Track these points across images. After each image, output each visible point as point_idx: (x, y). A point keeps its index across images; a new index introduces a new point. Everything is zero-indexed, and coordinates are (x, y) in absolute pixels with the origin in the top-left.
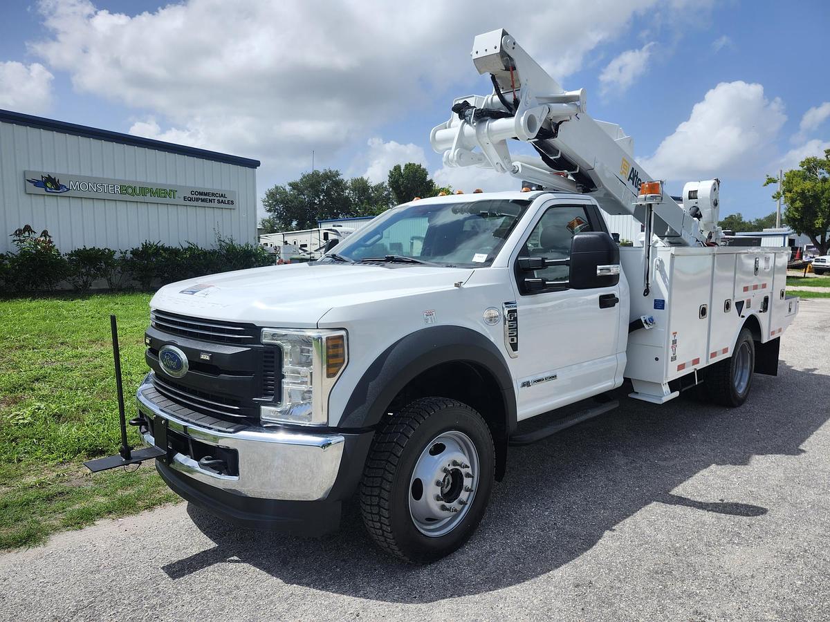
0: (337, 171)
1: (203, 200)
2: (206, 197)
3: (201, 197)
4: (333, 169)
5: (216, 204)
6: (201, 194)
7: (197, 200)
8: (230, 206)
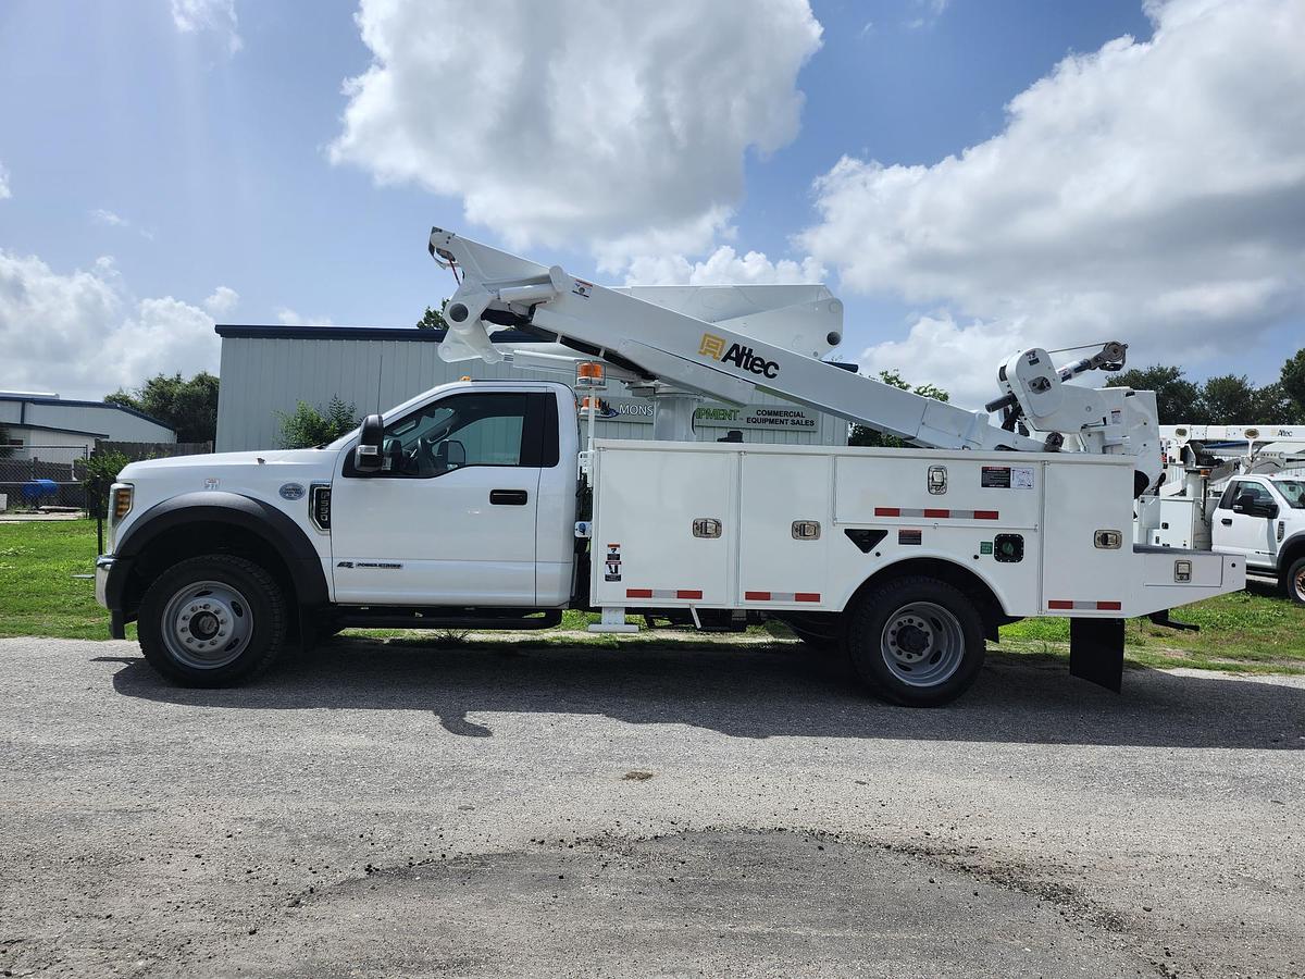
0: (1174, 369)
1: (772, 422)
2: (775, 417)
3: (769, 417)
4: (1167, 365)
5: (789, 426)
6: (770, 413)
7: (765, 421)
8: (809, 428)
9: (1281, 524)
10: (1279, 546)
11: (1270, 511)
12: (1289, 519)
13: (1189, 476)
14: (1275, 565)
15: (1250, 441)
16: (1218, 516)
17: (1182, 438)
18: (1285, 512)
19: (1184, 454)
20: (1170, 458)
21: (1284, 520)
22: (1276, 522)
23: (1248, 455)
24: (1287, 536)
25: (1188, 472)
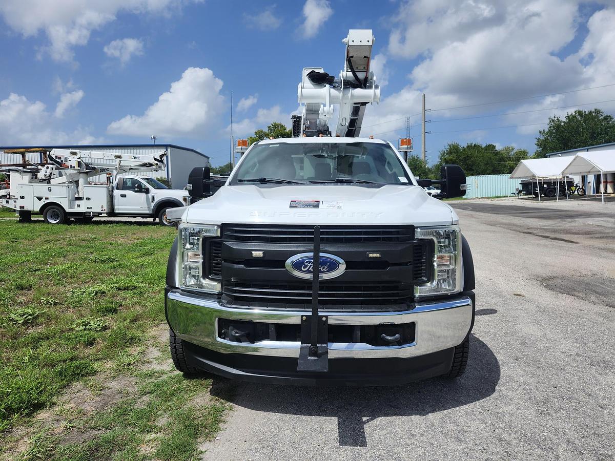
9: (153, 197)
10: (153, 205)
11: (147, 191)
12: (156, 194)
13: (81, 174)
14: (151, 212)
15: (118, 160)
16: (117, 193)
17: (74, 156)
18: (153, 191)
19: (79, 164)
20: (71, 166)
21: (153, 195)
22: (150, 195)
23: (118, 166)
24: (156, 200)
25: (80, 173)
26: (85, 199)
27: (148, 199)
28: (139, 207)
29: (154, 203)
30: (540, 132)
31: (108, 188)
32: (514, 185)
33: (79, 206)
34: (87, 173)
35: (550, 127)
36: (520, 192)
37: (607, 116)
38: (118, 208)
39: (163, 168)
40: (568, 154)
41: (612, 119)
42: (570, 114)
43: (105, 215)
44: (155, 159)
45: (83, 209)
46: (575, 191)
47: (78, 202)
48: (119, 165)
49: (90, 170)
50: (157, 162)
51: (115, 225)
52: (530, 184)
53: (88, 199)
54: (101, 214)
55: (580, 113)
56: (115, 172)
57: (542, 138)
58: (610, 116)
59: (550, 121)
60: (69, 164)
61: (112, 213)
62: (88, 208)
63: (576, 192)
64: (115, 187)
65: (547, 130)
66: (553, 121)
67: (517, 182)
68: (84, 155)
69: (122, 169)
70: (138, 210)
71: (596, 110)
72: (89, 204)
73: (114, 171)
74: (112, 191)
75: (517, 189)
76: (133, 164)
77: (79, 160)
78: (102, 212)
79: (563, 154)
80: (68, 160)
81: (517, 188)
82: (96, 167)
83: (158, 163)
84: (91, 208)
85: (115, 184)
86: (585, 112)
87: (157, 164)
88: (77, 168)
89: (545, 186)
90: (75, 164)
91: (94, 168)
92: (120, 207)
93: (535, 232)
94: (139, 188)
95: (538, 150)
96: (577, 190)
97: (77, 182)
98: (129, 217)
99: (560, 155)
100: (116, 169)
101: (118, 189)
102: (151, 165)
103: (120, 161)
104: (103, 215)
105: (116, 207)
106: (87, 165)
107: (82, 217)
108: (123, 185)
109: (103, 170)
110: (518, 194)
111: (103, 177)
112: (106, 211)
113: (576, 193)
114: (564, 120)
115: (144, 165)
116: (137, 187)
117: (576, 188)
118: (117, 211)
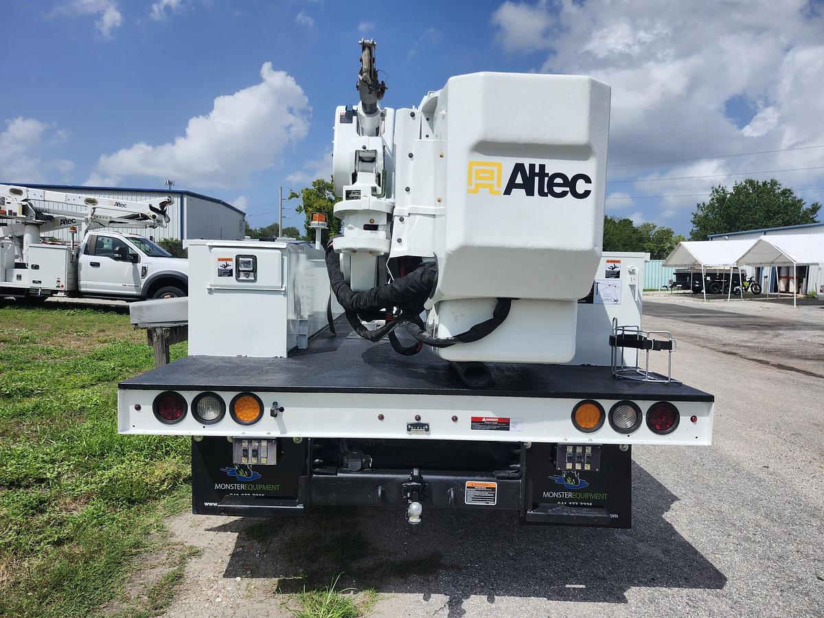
9: (144, 269)
10: (143, 281)
11: (135, 259)
12: (150, 264)
13: (28, 227)
14: (139, 293)
15: (90, 206)
16: (85, 259)
17: (18, 197)
18: (145, 260)
19: (25, 210)
20: (10, 212)
21: (146, 265)
22: (139, 265)
23: (89, 217)
24: (149, 275)
25: (26, 224)
26: (30, 267)
27: (135, 270)
28: (121, 285)
29: (146, 278)
30: (698, 206)
31: (70, 251)
32: (667, 275)
33: (19, 277)
34: (37, 225)
35: (713, 199)
36: (674, 285)
37: (786, 190)
38: (86, 284)
39: (164, 223)
40: (737, 237)
41: (792, 193)
42: (739, 183)
43: (63, 294)
44: (152, 208)
45: (25, 283)
46: (748, 287)
47: (18, 271)
48: (92, 215)
49: (43, 220)
50: (154, 214)
51: (79, 311)
52: (689, 274)
53: (36, 267)
54: (56, 292)
55: (751, 182)
56: (84, 227)
57: (700, 213)
58: (789, 190)
59: (713, 191)
60: (7, 208)
61: (74, 291)
62: (34, 282)
63: (750, 288)
64: (83, 250)
65: (707, 203)
66: (717, 192)
67: (670, 272)
68: (34, 195)
69: (96, 222)
70: (118, 288)
71: (772, 181)
72: (36, 275)
73: (83, 224)
74: (78, 256)
75: (670, 281)
76: (116, 214)
77: (25, 203)
78: (58, 289)
79: (730, 237)
80: (6, 201)
81: (670, 279)
82: (55, 216)
83: (156, 215)
84: (40, 282)
85: (82, 246)
86: (758, 182)
87: (154, 217)
88: (20, 215)
89: (708, 278)
90: (17, 209)
91: (51, 218)
92: (89, 283)
93: (739, 352)
94: (122, 253)
95: (695, 229)
96: (752, 287)
97: (21, 238)
98: (103, 299)
99: (727, 237)
100: (87, 221)
101: (86, 252)
102: (145, 217)
103: (94, 208)
104: (59, 294)
105: (82, 282)
106: (39, 213)
107: (23, 296)
108: (96, 247)
109: (65, 222)
110: (671, 287)
111: (63, 233)
112: (65, 288)
113: (749, 290)
114: (731, 191)
115: (134, 217)
116: (118, 252)
117: (750, 284)
118: (83, 289)
